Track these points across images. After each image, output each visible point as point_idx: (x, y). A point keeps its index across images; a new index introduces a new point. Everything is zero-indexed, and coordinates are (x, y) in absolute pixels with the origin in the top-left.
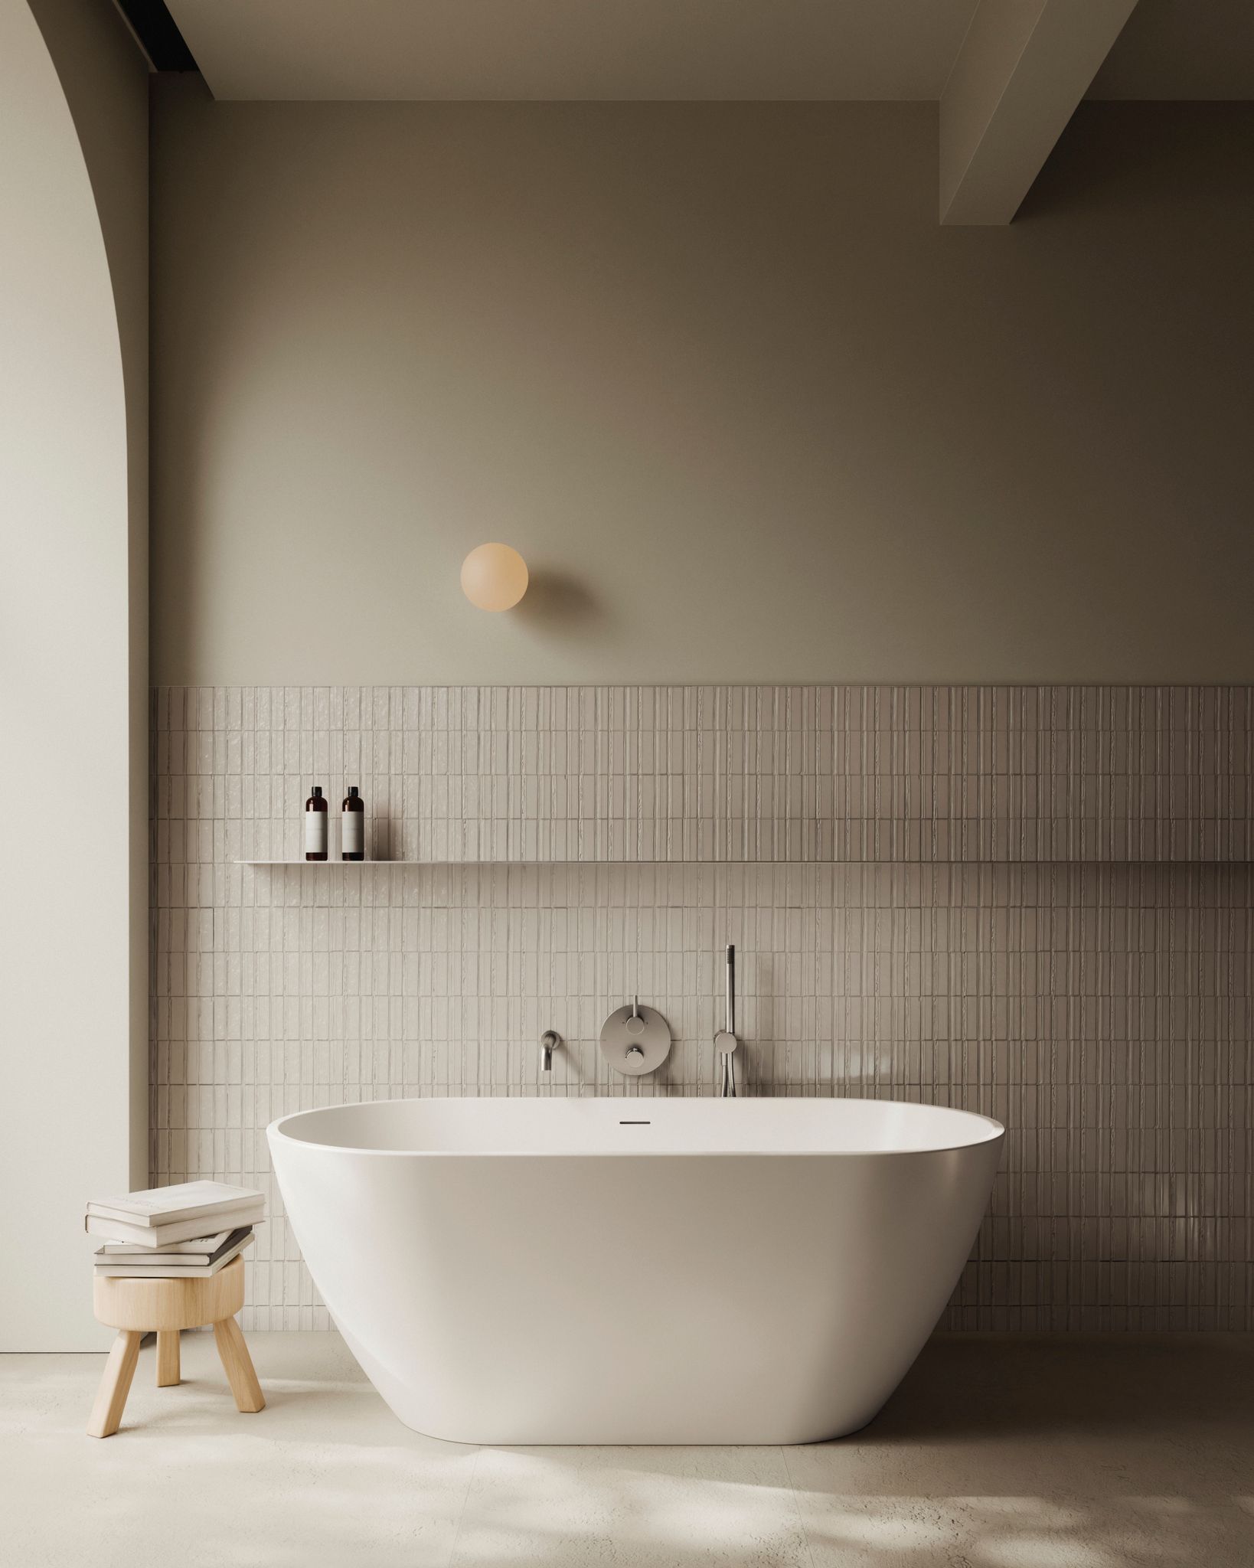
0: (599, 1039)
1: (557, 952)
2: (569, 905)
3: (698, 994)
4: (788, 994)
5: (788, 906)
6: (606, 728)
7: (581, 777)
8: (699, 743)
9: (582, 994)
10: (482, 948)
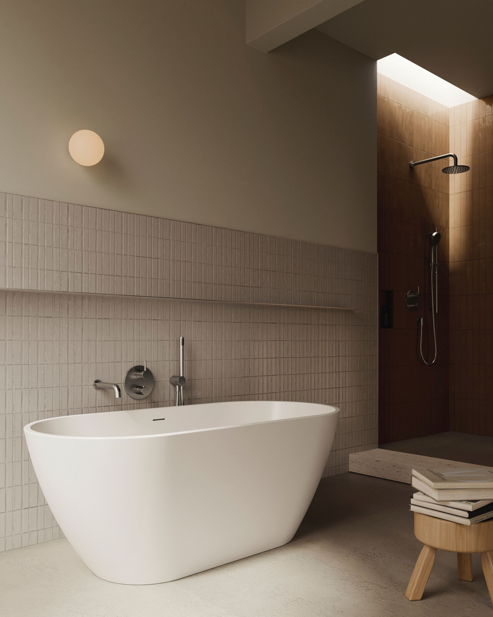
0: (123, 383)
1: (105, 341)
2: (110, 318)
3: (164, 360)
4: (197, 359)
5: (197, 320)
6: (126, 233)
7: (115, 255)
8: (164, 245)
9: (116, 361)
10: (70, 339)
